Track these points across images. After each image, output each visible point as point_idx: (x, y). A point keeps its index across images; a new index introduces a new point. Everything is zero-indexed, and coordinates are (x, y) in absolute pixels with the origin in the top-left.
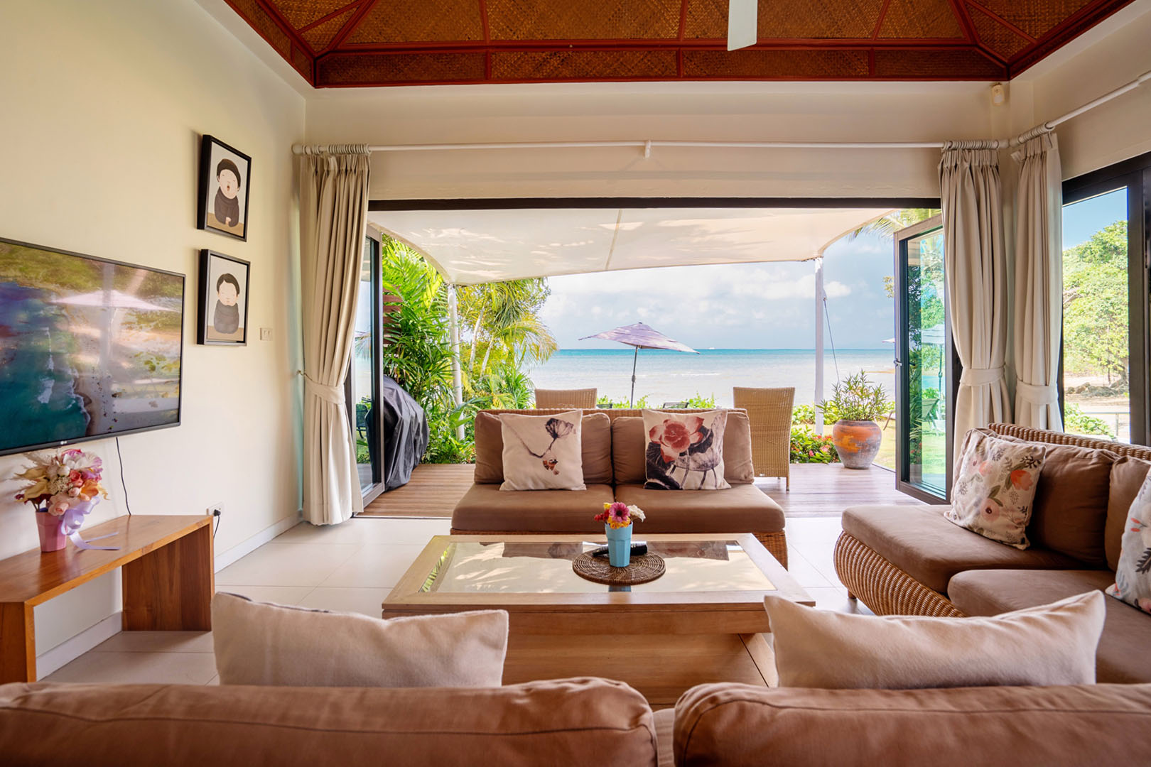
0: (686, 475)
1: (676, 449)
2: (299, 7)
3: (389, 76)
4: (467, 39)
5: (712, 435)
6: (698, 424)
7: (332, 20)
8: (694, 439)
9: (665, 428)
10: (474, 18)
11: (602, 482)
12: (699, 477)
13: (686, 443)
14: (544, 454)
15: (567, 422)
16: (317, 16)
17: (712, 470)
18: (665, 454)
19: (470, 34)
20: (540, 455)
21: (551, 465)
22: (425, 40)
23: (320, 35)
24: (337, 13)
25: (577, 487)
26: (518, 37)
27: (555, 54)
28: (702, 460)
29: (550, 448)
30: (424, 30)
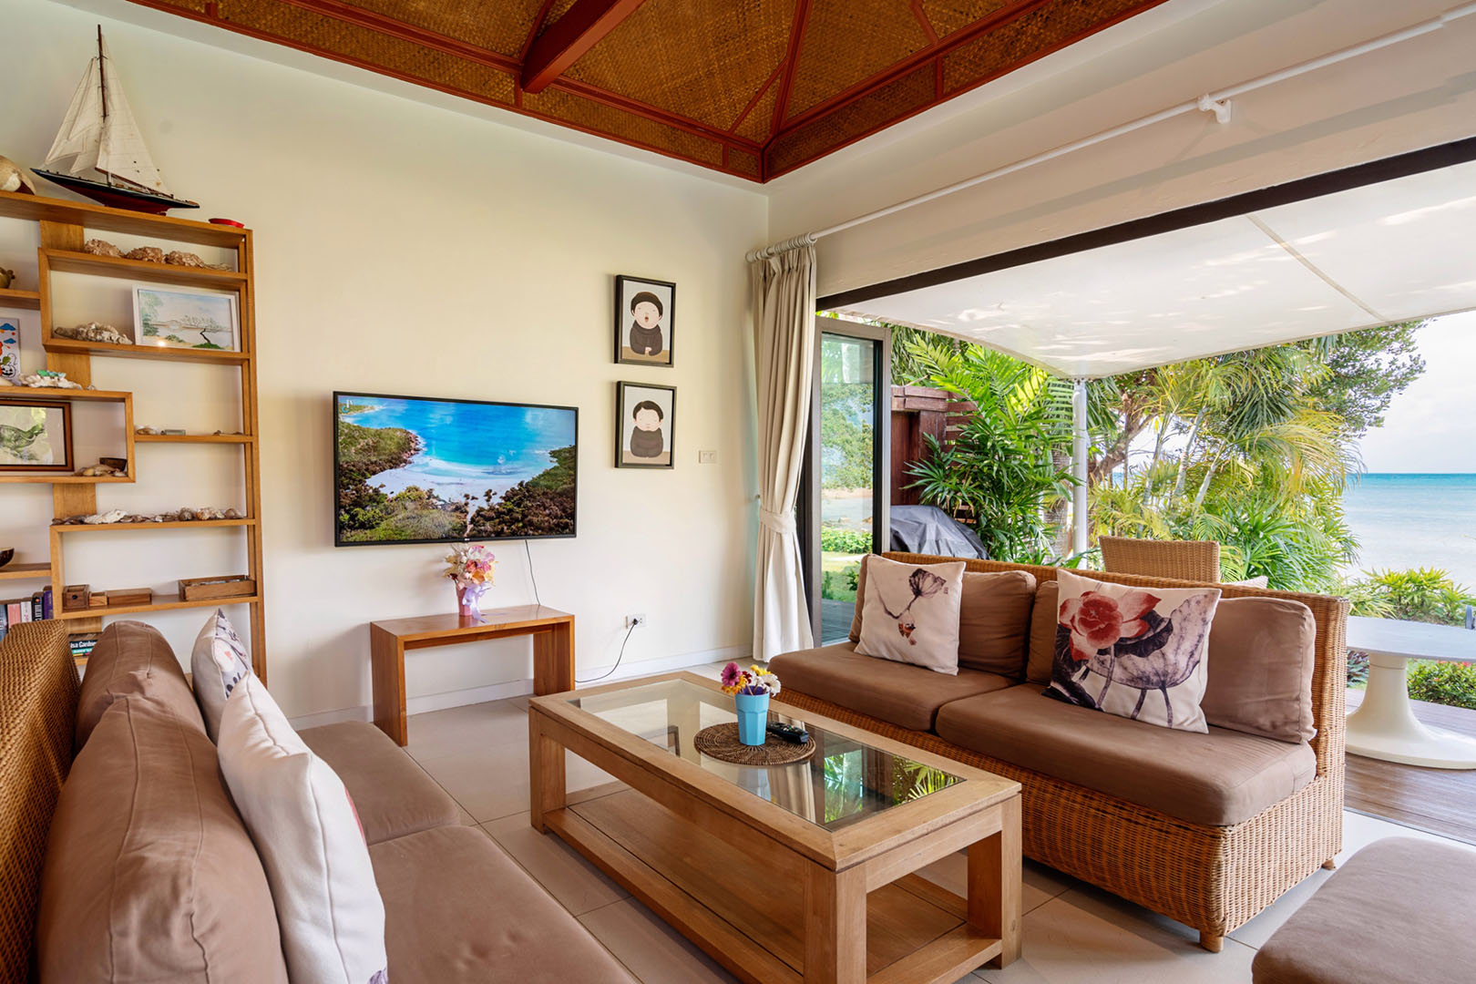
0: (1106, 688)
1: (1094, 642)
2: (716, 109)
3: (828, 142)
4: (910, 54)
5: (1169, 629)
6: (1144, 607)
7: (758, 104)
8: (1128, 629)
9: (1081, 605)
10: (908, 22)
11: (999, 671)
12: (1132, 696)
13: (1112, 634)
14: (901, 614)
15: (937, 575)
16: (740, 109)
17: (1159, 691)
18: (1075, 647)
19: (911, 45)
20: (895, 615)
21: (907, 630)
22: (861, 79)
23: (756, 124)
24: (759, 95)
25: (943, 668)
26: (974, 17)
27: (1035, 14)
28: (1138, 669)
29: (908, 608)
30: (856, 67)
